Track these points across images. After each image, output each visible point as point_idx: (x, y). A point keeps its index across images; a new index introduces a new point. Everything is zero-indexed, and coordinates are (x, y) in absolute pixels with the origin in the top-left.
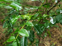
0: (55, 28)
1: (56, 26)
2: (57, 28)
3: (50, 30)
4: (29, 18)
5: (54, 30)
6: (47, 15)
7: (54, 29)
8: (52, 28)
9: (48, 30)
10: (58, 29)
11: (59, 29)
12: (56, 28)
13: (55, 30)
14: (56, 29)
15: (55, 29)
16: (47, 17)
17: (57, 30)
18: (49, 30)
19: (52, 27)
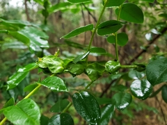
0: (147, 114)
1: (151, 109)
2: (155, 117)
3: (134, 122)
4: (58, 66)
5: (145, 121)
6: (119, 65)
7: (145, 118)
8: (138, 115)
9: (126, 120)
10: (157, 118)
11: (159, 118)
12: (151, 114)
13: (149, 120)
14: (152, 119)
15: (147, 117)
16: (118, 69)
17: (154, 121)
18: (131, 120)
19: (138, 110)
